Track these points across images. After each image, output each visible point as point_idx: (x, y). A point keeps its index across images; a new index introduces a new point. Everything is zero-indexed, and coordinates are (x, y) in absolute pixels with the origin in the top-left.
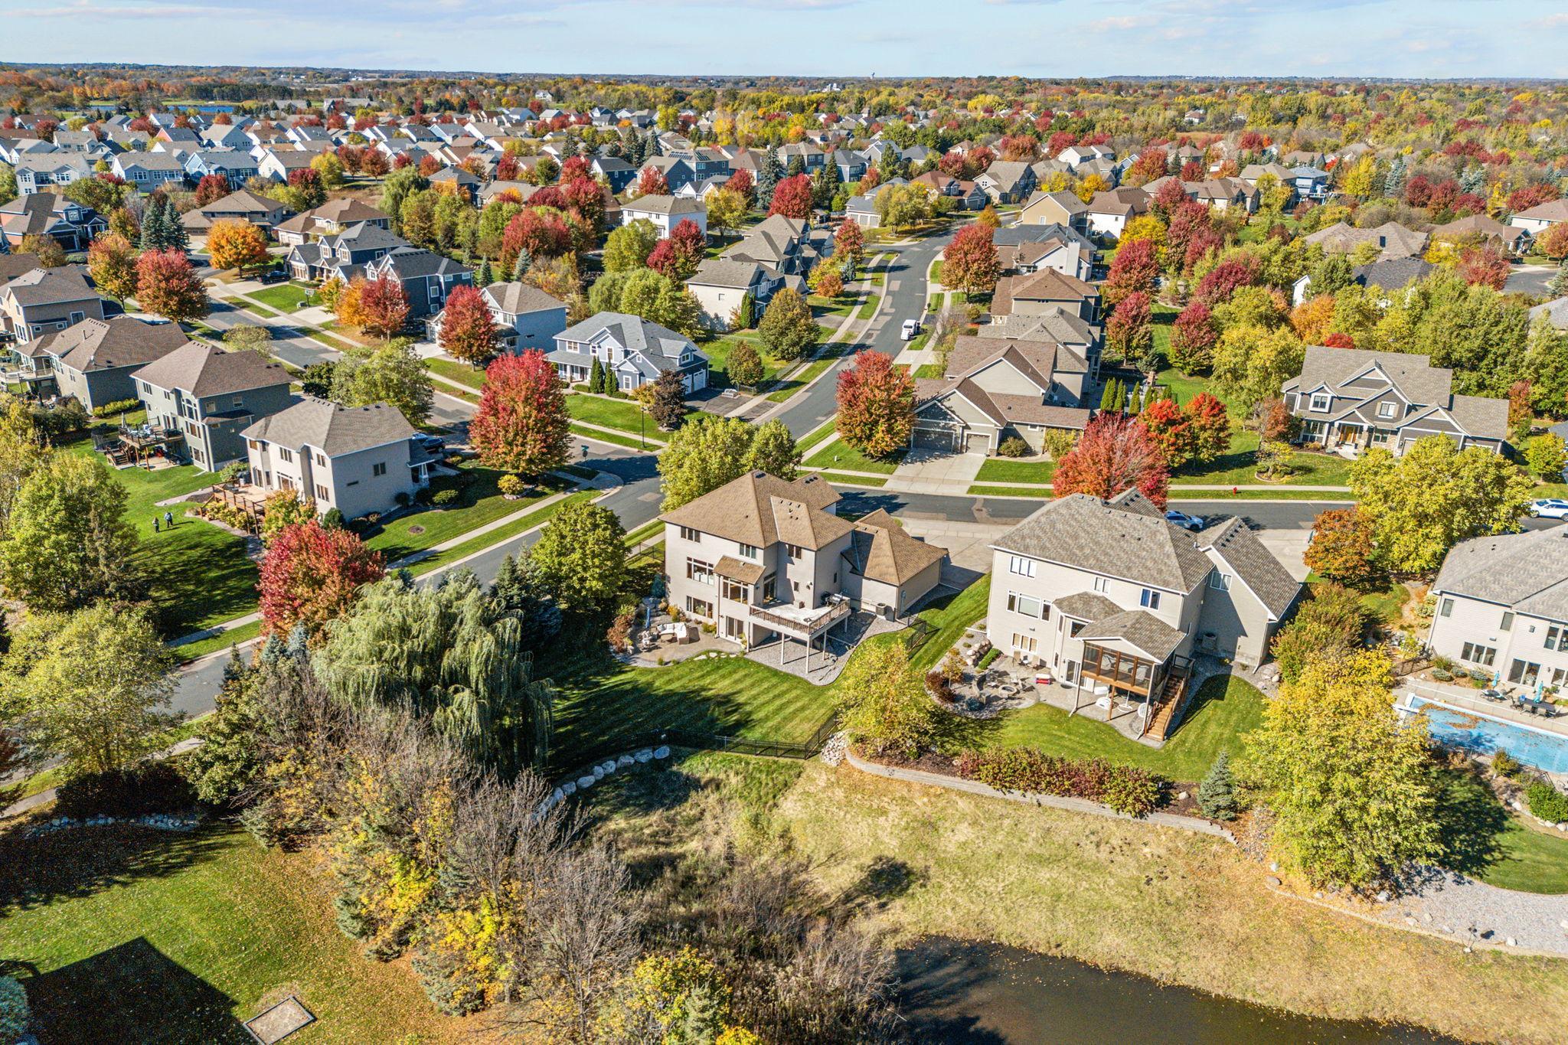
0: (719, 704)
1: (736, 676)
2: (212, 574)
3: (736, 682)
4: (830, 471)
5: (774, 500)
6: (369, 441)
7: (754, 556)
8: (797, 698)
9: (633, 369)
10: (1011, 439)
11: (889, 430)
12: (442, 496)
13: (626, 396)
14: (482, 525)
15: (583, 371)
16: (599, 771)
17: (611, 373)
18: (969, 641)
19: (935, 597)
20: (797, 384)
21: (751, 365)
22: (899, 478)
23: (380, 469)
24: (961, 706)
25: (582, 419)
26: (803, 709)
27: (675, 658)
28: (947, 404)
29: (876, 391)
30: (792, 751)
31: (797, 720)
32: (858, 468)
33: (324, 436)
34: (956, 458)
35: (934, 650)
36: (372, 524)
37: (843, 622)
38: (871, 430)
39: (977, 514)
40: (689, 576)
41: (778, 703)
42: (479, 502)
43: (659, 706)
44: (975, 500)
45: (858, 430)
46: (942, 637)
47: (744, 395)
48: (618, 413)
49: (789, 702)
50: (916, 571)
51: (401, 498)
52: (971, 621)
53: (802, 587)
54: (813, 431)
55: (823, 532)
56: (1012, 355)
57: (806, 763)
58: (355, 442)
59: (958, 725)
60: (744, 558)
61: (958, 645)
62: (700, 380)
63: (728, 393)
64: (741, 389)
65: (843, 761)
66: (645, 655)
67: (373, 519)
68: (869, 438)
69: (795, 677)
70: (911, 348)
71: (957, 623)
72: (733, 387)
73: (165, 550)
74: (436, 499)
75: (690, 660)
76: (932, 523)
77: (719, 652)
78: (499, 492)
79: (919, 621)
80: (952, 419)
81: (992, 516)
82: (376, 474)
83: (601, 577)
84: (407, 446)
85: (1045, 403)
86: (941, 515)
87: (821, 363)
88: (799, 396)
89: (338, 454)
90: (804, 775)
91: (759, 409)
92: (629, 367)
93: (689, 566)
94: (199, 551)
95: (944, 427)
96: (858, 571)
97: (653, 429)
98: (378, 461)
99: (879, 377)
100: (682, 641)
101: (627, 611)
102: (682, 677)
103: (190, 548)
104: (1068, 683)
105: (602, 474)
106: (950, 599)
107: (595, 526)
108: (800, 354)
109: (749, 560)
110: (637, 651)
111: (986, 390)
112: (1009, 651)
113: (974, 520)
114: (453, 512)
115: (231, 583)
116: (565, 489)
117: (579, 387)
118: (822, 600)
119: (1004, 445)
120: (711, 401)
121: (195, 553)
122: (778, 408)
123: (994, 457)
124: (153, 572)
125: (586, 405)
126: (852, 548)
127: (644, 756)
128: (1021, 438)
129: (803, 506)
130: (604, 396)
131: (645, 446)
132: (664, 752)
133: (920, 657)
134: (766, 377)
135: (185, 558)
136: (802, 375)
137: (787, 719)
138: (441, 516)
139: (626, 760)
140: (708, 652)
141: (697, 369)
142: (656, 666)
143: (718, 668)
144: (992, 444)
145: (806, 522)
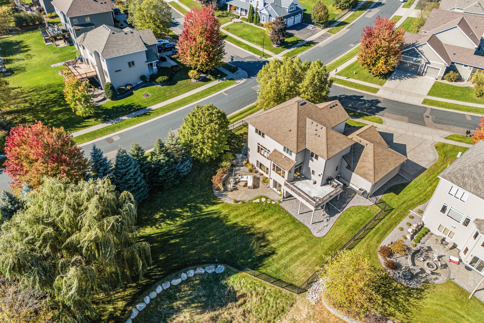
0: (258, 239)
1: (272, 219)
2: (55, 109)
3: (271, 223)
4: (351, 80)
5: (309, 121)
6: (125, 50)
7: (291, 155)
8: (302, 244)
9: (266, 13)
10: (452, 72)
11: (386, 62)
12: (160, 79)
13: (262, 25)
14: (177, 96)
15: (246, 11)
16: (184, 276)
17: (257, 13)
18: (410, 221)
19: (395, 183)
20: (344, 23)
21: (323, 13)
22: (386, 89)
23: (131, 64)
24: (398, 274)
25: (240, 36)
26: (303, 253)
27: (243, 199)
28: (420, 49)
29: (383, 41)
30: (291, 286)
31: (298, 263)
32: (365, 79)
33: (103, 47)
34: (419, 79)
35: (388, 224)
36: (128, 90)
37: (337, 197)
38: (375, 61)
39: (426, 120)
40: (258, 151)
41: (290, 245)
42: (179, 82)
43: (227, 233)
44: (426, 108)
45: (368, 61)
46: (394, 214)
47: (318, 28)
48: (256, 35)
49: (296, 247)
50: (386, 173)
51: (143, 78)
52: (413, 206)
53: (316, 174)
54: (346, 53)
55: (333, 148)
56: (463, 24)
57: (298, 297)
58: (118, 51)
59: (395, 290)
60: (285, 153)
61: (403, 223)
62: (298, 19)
63: (310, 27)
64: (316, 25)
65: (318, 302)
66: (230, 194)
67: (128, 88)
68: (374, 65)
69: (304, 226)
70: (404, 7)
71: (405, 205)
72: (313, 24)
73: (42, 93)
74: (157, 80)
75: (250, 202)
76: (400, 123)
77: (267, 198)
78: (189, 78)
79: (382, 202)
80: (421, 57)
81: (435, 122)
82: (130, 66)
83: (212, 148)
84: (145, 53)
85: (476, 53)
86: (406, 118)
87: (358, 12)
88: (344, 30)
89: (109, 57)
90: (294, 306)
91: (324, 36)
92: (264, 11)
93: (259, 147)
94: (56, 94)
95: (415, 61)
96: (351, 168)
97: (270, 45)
98: (131, 61)
99: (387, 34)
100: (249, 188)
101: (226, 164)
102: (244, 214)
103: (52, 93)
104: (470, 266)
105: (240, 70)
106: (404, 186)
107: (211, 121)
108: (348, 7)
109: (288, 155)
110: (226, 190)
111: (443, 42)
112: (434, 230)
113: (424, 124)
114: (165, 87)
115: (60, 116)
116: (220, 78)
117: (243, 19)
118: (327, 181)
119: (447, 75)
120: (301, 31)
121: (52, 96)
122: (333, 37)
123: (440, 81)
124: (33, 104)
125: (244, 29)
126: (350, 153)
127: (210, 269)
128: (457, 72)
129: (324, 128)
130: (253, 24)
131: (264, 55)
132: (221, 268)
133: (379, 228)
134: (330, 19)
135: (48, 98)
136: (348, 19)
137: (293, 260)
138: (160, 90)
139: (200, 270)
140: (261, 197)
141: (297, 14)
142: (233, 203)
143: (264, 210)
144: (441, 73)
145: (324, 140)
